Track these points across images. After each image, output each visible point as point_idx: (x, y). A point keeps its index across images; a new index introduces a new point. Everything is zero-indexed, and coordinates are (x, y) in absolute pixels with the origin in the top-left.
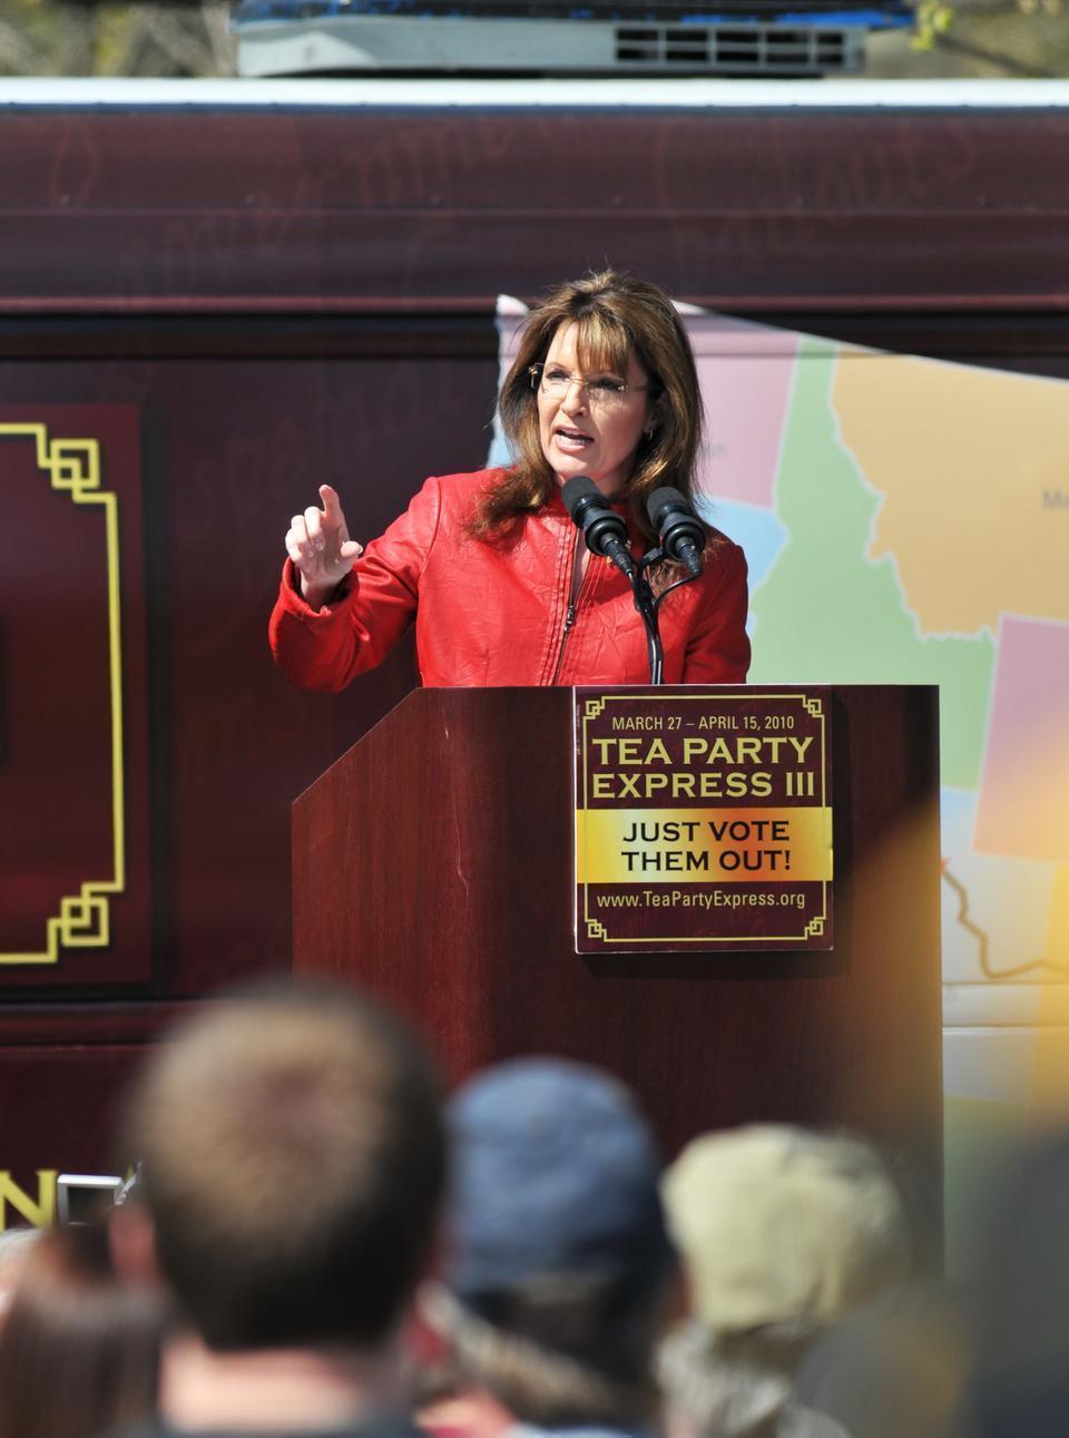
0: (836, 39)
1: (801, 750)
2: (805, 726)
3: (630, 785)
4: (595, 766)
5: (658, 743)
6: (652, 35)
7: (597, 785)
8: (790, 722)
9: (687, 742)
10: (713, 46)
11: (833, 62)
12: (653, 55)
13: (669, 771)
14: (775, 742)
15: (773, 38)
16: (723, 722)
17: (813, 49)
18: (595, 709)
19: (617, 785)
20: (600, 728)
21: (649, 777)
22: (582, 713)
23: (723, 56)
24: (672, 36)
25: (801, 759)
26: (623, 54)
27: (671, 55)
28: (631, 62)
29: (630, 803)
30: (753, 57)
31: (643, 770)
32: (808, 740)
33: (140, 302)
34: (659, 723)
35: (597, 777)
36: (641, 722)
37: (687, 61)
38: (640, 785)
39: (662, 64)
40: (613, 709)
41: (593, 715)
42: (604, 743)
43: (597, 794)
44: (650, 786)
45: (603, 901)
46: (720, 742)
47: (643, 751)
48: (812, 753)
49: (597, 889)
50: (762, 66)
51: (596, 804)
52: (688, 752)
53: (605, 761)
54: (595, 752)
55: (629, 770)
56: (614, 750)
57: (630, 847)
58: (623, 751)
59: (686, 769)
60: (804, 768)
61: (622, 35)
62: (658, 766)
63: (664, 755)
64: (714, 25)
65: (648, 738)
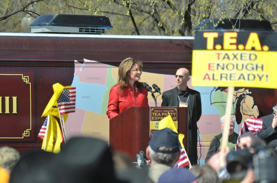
0: (104, 30)
1: (174, 114)
2: (175, 112)
3: (156, 118)
4: (152, 116)
5: (159, 113)
6: (83, 29)
7: (153, 118)
8: (173, 111)
9: (162, 113)
10: (90, 30)
11: (103, 32)
12: (83, 31)
13: (160, 117)
14: (172, 113)
15: (97, 29)
16: (166, 111)
17: (101, 31)
18: (152, 109)
19: (155, 118)
20: (153, 112)
21: (158, 117)
22: (151, 110)
23: (91, 31)
24: (85, 29)
25: (174, 115)
26: (80, 31)
27: (85, 31)
28: (80, 32)
29: (156, 120)
30: (94, 32)
31: (157, 116)
32: (175, 113)
33: (34, 60)
34: (159, 111)
35: (153, 117)
36: (157, 111)
37: (87, 32)
38: (157, 118)
39: (84, 32)
40: (155, 109)
41: (152, 110)
42: (153, 113)
43: (153, 119)
44: (158, 118)
45: (153, 132)
46: (166, 113)
47: (158, 114)
48: (176, 115)
49: (152, 130)
50: (95, 33)
51: (152, 120)
52: (162, 114)
53: (153, 115)
54: (152, 114)
55: (156, 116)
56: (154, 114)
57: (156, 125)
58: (155, 114)
59: (162, 116)
60: (175, 116)
61: (80, 29)
62: (159, 116)
63: (160, 115)
64: (90, 28)
65: (158, 113)
